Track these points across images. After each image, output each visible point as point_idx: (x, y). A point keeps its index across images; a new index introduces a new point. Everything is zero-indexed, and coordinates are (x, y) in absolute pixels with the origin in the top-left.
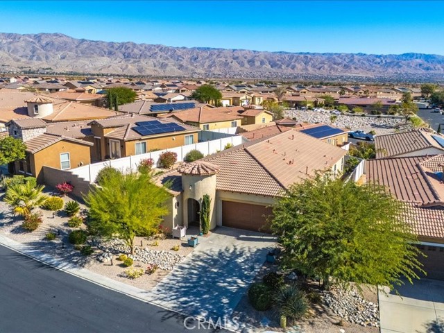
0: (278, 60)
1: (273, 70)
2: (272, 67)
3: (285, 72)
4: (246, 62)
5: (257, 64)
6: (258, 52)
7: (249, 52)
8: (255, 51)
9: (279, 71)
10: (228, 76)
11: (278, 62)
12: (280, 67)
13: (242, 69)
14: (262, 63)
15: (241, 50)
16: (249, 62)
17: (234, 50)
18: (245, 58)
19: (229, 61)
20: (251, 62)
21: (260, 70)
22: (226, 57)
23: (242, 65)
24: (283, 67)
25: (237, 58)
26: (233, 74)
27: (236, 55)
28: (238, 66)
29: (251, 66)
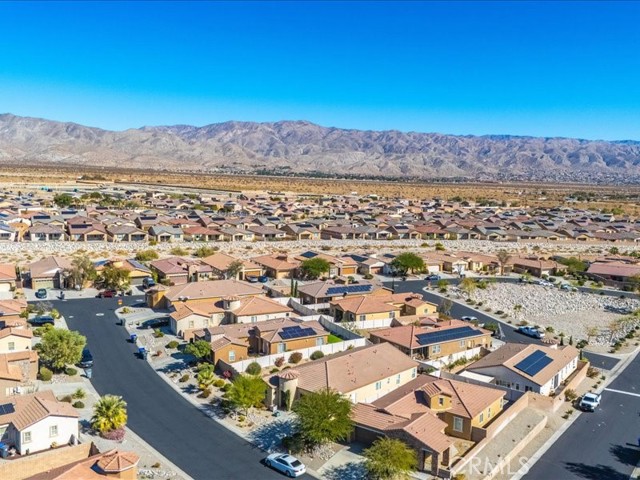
0: (620, 154)
1: (610, 169)
2: (608, 165)
3: (630, 172)
4: (564, 156)
5: (584, 160)
6: (588, 142)
7: (572, 140)
8: (581, 141)
9: (620, 171)
10: (534, 177)
11: (619, 158)
12: (622, 165)
13: (558, 167)
14: (592, 158)
15: (558, 138)
16: (570, 156)
17: (547, 139)
18: (565, 151)
19: (538, 155)
20: (574, 157)
21: (588, 169)
22: (534, 150)
23: (558, 161)
24: (628, 164)
25: (551, 151)
26: (542, 174)
27: (549, 146)
28: (552, 163)
29: (573, 163)
